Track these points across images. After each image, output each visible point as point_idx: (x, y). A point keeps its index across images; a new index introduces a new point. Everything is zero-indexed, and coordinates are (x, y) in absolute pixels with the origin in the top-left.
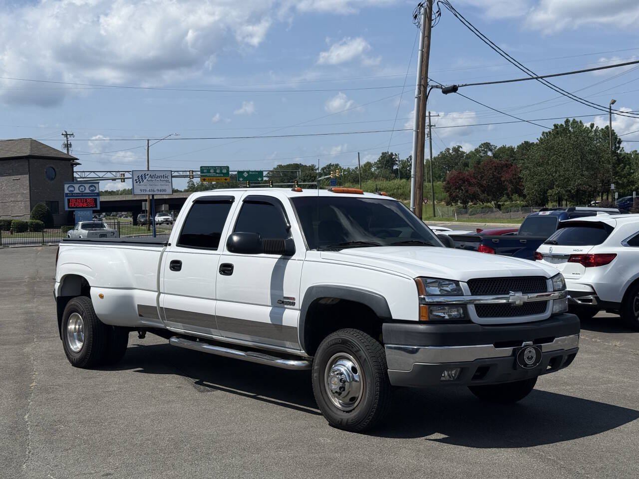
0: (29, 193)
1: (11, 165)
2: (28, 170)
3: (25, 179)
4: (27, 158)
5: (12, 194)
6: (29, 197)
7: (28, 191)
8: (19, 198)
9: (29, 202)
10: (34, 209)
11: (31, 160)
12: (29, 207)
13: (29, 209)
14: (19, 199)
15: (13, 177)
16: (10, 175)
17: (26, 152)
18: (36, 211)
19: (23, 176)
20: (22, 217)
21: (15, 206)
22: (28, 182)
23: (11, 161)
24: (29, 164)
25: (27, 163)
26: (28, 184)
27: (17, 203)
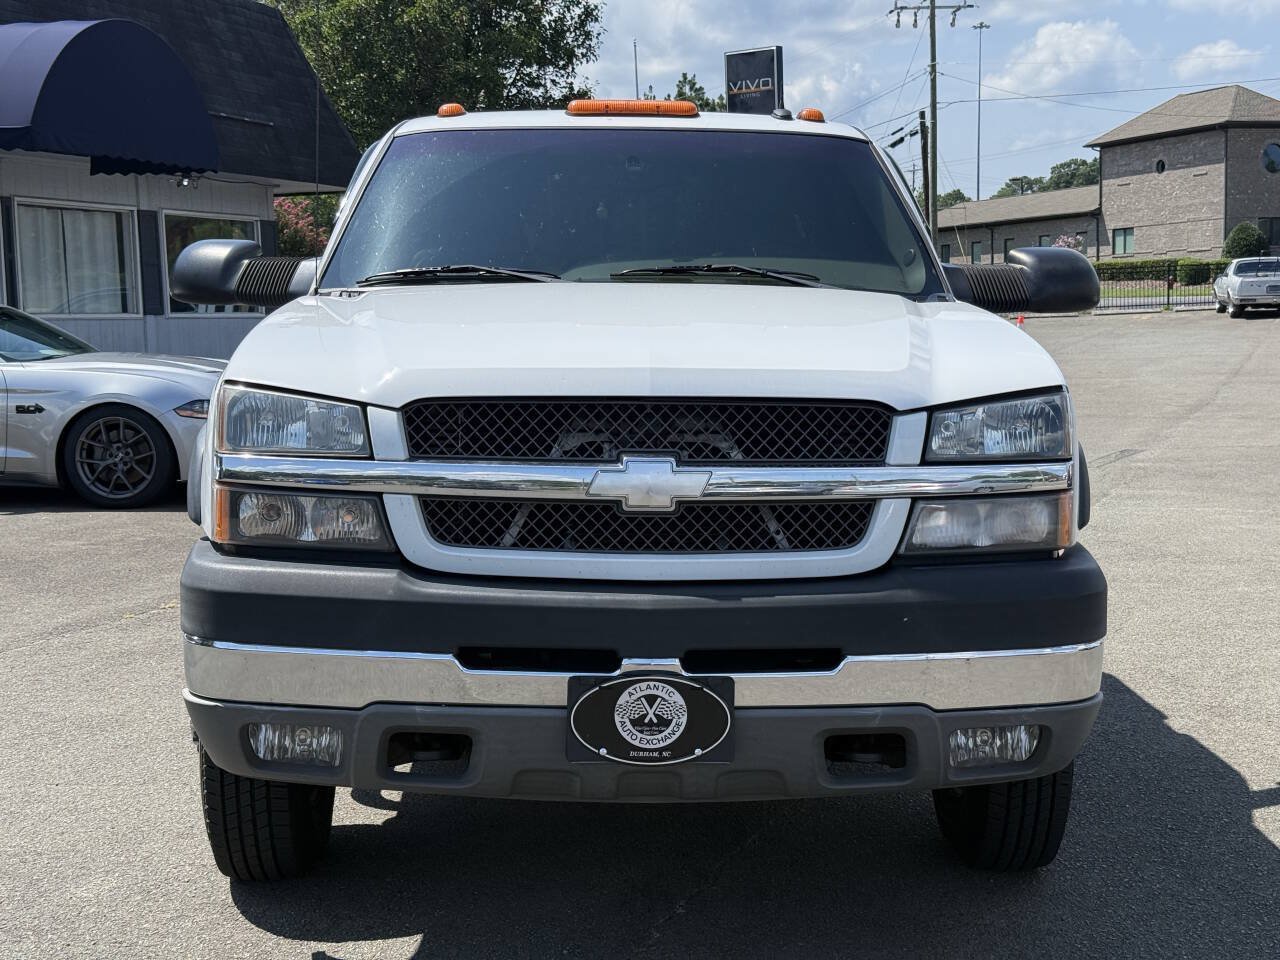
0: (1224, 202)
1: (1191, 146)
2: (1223, 153)
3: (1217, 173)
4: (1225, 127)
5: (1190, 205)
6: (1223, 211)
7: (1223, 197)
8: (1205, 213)
9: (1223, 221)
10: (1231, 235)
11: (1232, 132)
12: (1223, 231)
13: (1222, 235)
14: (1203, 216)
15: (1195, 169)
16: (1189, 165)
17: (1222, 116)
18: (1234, 240)
19: (1212, 166)
20: (1207, 254)
21: (1195, 231)
22: (1223, 178)
23: (1193, 135)
24: (1227, 140)
25: (1223, 139)
26: (1223, 184)
27: (1199, 223)
